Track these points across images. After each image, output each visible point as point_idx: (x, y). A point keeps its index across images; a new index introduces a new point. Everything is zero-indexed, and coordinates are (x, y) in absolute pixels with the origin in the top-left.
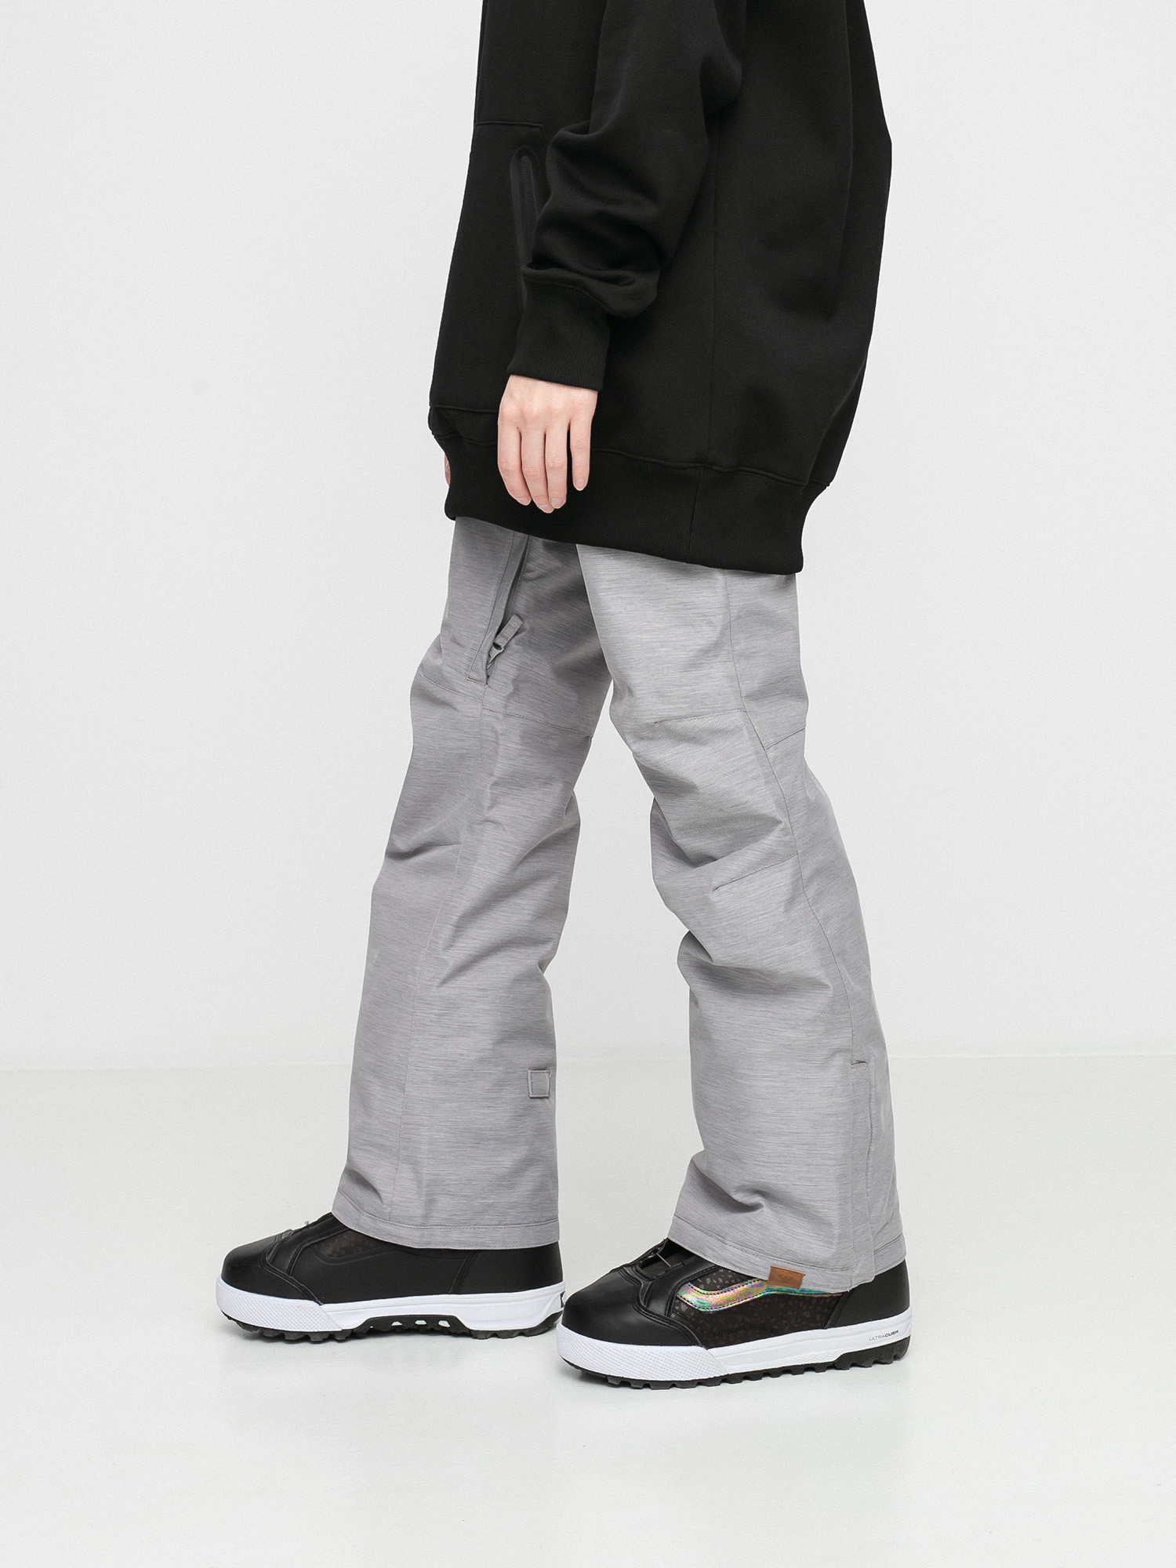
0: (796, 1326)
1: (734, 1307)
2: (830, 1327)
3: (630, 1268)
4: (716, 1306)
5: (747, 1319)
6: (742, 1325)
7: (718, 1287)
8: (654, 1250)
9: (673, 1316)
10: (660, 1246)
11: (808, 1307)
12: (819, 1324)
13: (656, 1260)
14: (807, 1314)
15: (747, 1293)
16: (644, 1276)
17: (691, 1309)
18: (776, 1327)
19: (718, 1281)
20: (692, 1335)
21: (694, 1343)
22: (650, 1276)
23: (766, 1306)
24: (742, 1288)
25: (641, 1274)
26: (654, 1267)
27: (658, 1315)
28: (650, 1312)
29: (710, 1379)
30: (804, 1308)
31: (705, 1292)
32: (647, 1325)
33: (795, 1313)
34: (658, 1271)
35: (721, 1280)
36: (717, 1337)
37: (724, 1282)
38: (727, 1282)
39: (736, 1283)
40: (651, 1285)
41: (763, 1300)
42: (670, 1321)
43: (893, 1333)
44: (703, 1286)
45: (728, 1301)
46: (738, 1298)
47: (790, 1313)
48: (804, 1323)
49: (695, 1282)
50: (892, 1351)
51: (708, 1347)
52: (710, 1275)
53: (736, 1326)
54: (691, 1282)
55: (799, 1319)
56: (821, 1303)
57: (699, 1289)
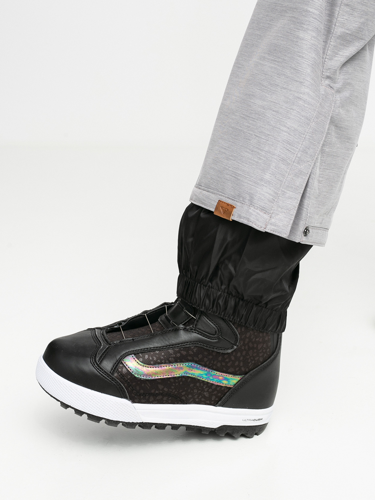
0: (197, 400)
1: (158, 379)
2: (219, 406)
3: (100, 331)
4: (147, 375)
5: (166, 389)
6: (161, 392)
7: (152, 362)
8: (120, 323)
9: (116, 375)
10: (124, 321)
11: (208, 390)
12: (213, 402)
13: (118, 330)
14: (207, 394)
15: (170, 371)
16: (106, 340)
17: (129, 373)
18: (184, 398)
19: (153, 359)
20: (125, 391)
21: (125, 397)
22: (109, 341)
23: (181, 383)
24: (168, 368)
25: (104, 338)
26: (115, 334)
27: (105, 372)
28: (101, 368)
29: (129, 423)
30: (206, 390)
31: (142, 364)
32: (96, 376)
33: (199, 391)
34: (115, 339)
35: (155, 359)
36: (142, 397)
37: (157, 360)
38: (159, 361)
39: (165, 363)
40: (108, 348)
41: (180, 379)
42: (113, 378)
43: (259, 420)
44: (141, 359)
45: (156, 374)
46: (163, 373)
47: (195, 391)
48: (203, 399)
49: (136, 354)
50: (255, 430)
51: (134, 402)
52: (149, 353)
53: (157, 392)
54: (135, 354)
55: (201, 397)
56: (218, 389)
57: (138, 361)
